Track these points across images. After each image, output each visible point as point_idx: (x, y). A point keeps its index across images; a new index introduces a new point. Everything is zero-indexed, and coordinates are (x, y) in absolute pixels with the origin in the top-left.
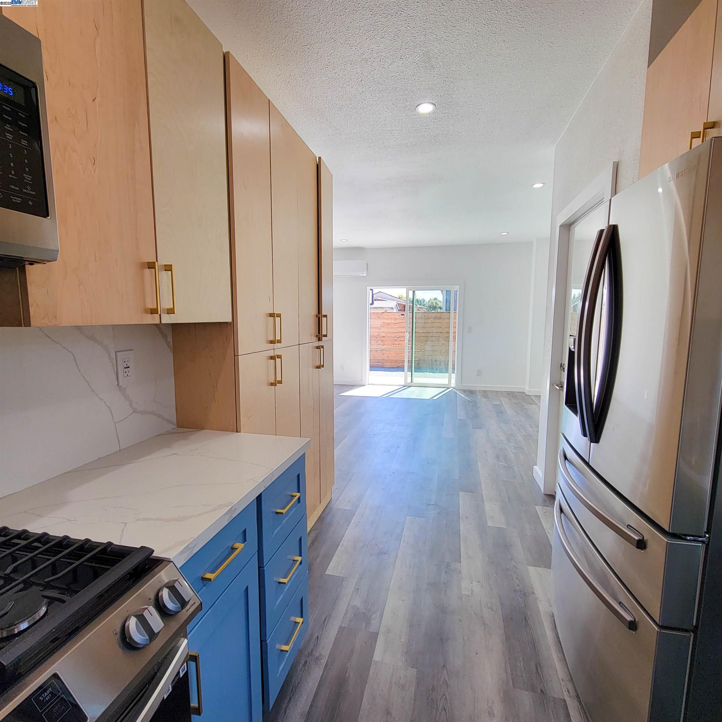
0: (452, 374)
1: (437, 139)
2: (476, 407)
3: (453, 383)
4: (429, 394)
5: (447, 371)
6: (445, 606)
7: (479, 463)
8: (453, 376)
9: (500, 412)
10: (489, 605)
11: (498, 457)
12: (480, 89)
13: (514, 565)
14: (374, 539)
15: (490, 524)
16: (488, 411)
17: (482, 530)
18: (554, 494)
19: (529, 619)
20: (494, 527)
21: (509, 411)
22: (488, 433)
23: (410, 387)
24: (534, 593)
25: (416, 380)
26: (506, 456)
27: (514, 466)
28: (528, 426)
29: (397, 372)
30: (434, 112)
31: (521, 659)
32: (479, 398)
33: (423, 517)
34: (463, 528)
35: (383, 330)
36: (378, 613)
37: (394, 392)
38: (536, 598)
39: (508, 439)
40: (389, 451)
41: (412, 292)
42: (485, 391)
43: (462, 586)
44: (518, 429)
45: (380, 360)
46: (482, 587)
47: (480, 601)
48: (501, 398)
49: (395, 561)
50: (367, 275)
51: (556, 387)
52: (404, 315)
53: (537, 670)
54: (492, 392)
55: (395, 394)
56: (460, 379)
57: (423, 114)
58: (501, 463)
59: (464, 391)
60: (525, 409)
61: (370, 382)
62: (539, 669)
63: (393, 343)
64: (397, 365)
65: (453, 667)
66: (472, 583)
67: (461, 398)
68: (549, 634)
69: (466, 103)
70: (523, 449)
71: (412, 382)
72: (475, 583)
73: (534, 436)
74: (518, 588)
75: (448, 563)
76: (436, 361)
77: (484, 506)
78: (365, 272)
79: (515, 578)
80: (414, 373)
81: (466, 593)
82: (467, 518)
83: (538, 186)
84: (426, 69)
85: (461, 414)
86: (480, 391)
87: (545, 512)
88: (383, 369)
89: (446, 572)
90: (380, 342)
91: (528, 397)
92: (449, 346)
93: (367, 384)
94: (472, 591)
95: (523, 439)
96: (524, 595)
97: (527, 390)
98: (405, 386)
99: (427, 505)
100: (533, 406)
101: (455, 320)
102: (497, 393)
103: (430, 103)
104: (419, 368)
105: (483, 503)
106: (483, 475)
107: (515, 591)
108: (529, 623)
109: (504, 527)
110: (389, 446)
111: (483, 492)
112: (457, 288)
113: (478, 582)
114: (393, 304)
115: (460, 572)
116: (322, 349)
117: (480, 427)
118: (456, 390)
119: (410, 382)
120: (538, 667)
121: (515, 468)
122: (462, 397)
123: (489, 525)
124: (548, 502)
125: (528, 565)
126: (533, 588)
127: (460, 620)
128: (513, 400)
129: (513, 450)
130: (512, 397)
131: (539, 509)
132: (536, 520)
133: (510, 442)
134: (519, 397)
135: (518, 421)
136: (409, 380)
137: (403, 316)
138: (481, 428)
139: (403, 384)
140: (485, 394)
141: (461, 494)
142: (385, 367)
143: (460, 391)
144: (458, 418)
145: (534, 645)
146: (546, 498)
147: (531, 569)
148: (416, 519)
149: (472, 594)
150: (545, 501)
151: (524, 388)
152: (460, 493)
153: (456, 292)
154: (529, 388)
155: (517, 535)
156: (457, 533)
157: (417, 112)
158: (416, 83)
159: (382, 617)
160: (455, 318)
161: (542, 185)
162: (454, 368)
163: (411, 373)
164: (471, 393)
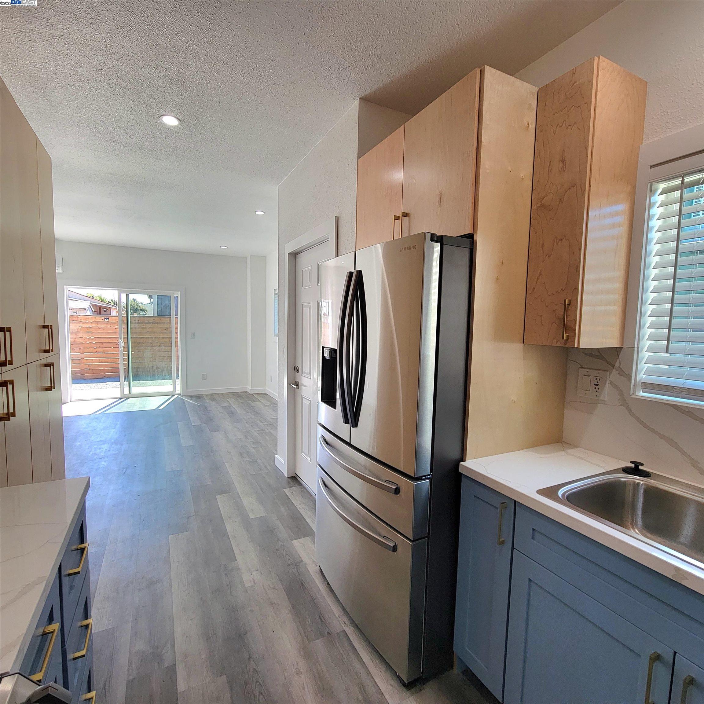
0: (177, 380)
1: (176, 151)
2: (207, 411)
3: (178, 390)
4: (153, 404)
5: (170, 378)
6: (235, 605)
7: (226, 463)
8: (178, 382)
9: (231, 413)
10: (271, 586)
11: (241, 454)
12: (226, 123)
13: (282, 545)
14: (137, 572)
15: (252, 516)
16: (220, 413)
17: (247, 523)
18: (295, 475)
19: (304, 583)
20: (256, 518)
21: (239, 410)
22: (226, 434)
23: (129, 398)
24: (302, 561)
25: (135, 390)
26: (248, 452)
27: (257, 459)
28: (258, 422)
29: (103, 383)
30: (177, 127)
31: (307, 617)
32: (208, 402)
33: (187, 531)
34: (229, 528)
35: (81, 335)
36: (169, 646)
37: (109, 407)
38: (305, 564)
39: (245, 435)
40: (124, 473)
41: (125, 295)
42: (211, 395)
43: (244, 580)
44: (251, 425)
45: (78, 371)
46: (262, 574)
47: (264, 586)
48: (228, 399)
49: (170, 586)
50: (64, 272)
51: (293, 386)
52: (108, 318)
53: (321, 619)
54: (218, 394)
55: (111, 409)
56: (185, 384)
57: (166, 125)
58: (245, 460)
59: (191, 397)
60: (252, 406)
61: (74, 398)
62: (322, 619)
63: (96, 350)
64: (103, 375)
65: (258, 654)
66: (252, 574)
67: (190, 404)
68: (321, 587)
69: (211, 130)
70: (260, 442)
71: (129, 393)
72: (254, 573)
73: (266, 430)
74: (289, 562)
75: (225, 565)
76: (157, 368)
77: (242, 502)
78: (61, 268)
79: (285, 555)
80: (132, 383)
81: (250, 585)
82: (230, 517)
83: (259, 213)
84: (178, 88)
85: (194, 420)
86: (207, 396)
87: (292, 492)
88: (83, 381)
89: (226, 574)
90: (77, 350)
91: (251, 395)
92: (171, 351)
93: (69, 401)
94: (254, 580)
95: (258, 434)
96: (296, 565)
97: (249, 389)
98: (122, 399)
99: (188, 518)
100: (258, 403)
101: (176, 325)
102: (223, 395)
103: (175, 117)
104: (137, 377)
105: (241, 499)
106: (233, 474)
107: (288, 565)
108: (305, 586)
109: (265, 515)
110: (124, 468)
111: (238, 489)
112: (177, 294)
113: (257, 571)
114: (86, 305)
115: (239, 569)
116: (52, 367)
117: (216, 429)
118: (182, 396)
119: (128, 393)
120: (321, 616)
121: (259, 461)
122: (192, 403)
123: (251, 518)
124: (292, 483)
125: (291, 540)
126: (300, 557)
127: (252, 611)
128: (240, 400)
129: (252, 445)
130: (238, 397)
131: (286, 491)
132: (287, 502)
133: (248, 439)
134: (243, 397)
135: (249, 419)
136: (126, 391)
137: (108, 320)
138: (218, 431)
139: (119, 396)
140: (212, 397)
141: (218, 497)
142: (85, 378)
143: (186, 397)
144: (193, 424)
145: (314, 602)
146: (289, 480)
147: (295, 542)
148: (180, 535)
149: (255, 583)
150: (289, 483)
151: (247, 388)
152: (216, 496)
153: (176, 298)
154: (251, 388)
155: (276, 518)
156: (225, 534)
157: (160, 121)
158: (166, 95)
159: (174, 646)
160: (176, 323)
161: (263, 213)
162: (177, 374)
163: (128, 382)
164: (198, 397)
